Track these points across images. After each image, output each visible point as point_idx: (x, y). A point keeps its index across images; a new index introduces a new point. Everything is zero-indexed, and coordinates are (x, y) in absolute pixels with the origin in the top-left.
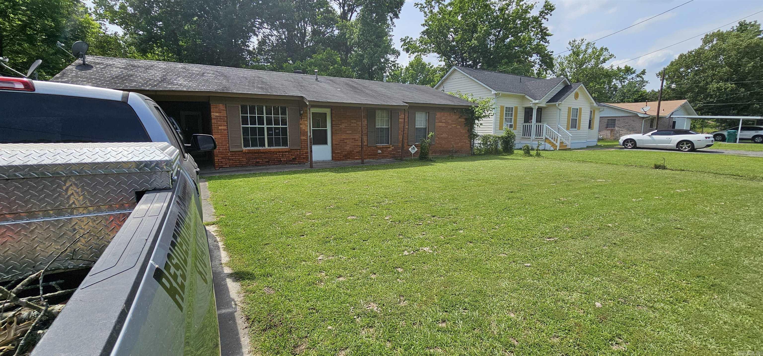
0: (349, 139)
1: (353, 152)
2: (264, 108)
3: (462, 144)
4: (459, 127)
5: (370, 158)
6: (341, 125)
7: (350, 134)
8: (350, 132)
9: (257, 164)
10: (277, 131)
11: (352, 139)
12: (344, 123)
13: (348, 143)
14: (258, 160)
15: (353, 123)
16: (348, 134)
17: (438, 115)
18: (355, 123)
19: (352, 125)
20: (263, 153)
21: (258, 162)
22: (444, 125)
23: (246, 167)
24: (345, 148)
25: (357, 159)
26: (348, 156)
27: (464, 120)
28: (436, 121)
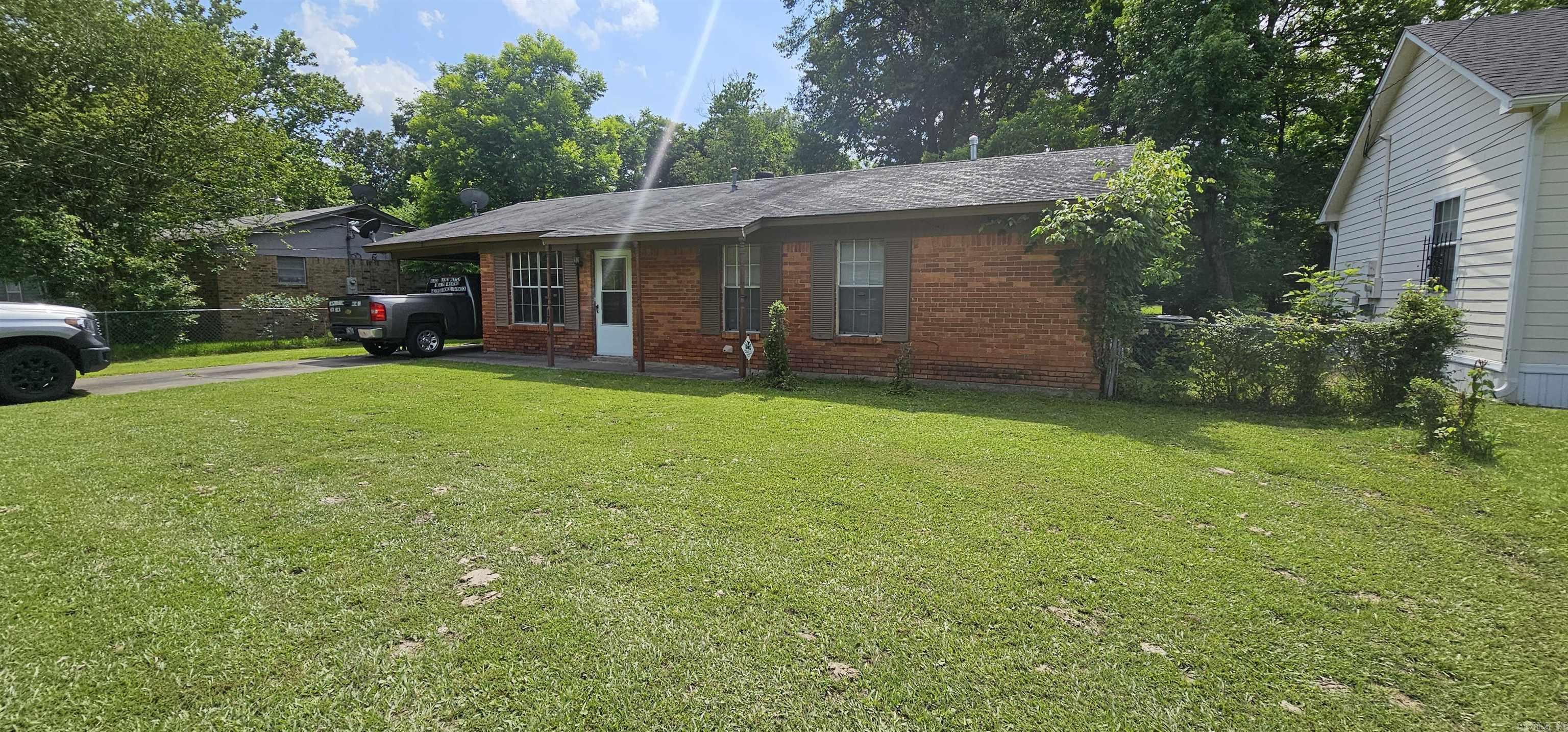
0: (663, 314)
1: (671, 345)
2: (538, 256)
3: (1043, 347)
4: (1027, 284)
5: (707, 363)
6: (647, 283)
7: (665, 302)
8: (665, 298)
9: (526, 351)
10: (555, 295)
11: (669, 314)
12: (651, 279)
13: (660, 322)
14: (526, 344)
15: (669, 278)
16: (660, 302)
17: (924, 246)
18: (674, 278)
19: (669, 282)
20: (532, 332)
21: (526, 347)
22: (948, 278)
23: (513, 353)
24: (656, 333)
25: (678, 361)
26: (662, 351)
27: (1052, 258)
28: (915, 265)
